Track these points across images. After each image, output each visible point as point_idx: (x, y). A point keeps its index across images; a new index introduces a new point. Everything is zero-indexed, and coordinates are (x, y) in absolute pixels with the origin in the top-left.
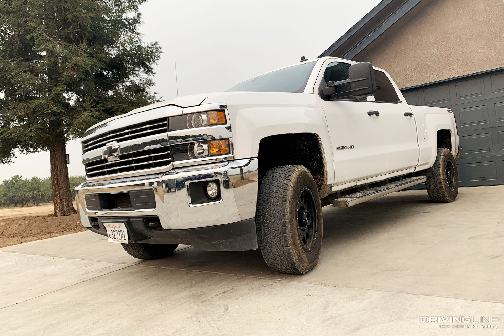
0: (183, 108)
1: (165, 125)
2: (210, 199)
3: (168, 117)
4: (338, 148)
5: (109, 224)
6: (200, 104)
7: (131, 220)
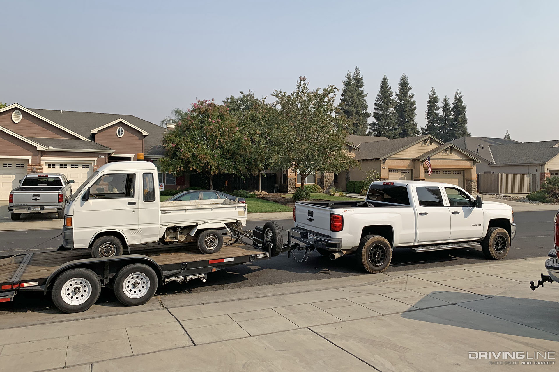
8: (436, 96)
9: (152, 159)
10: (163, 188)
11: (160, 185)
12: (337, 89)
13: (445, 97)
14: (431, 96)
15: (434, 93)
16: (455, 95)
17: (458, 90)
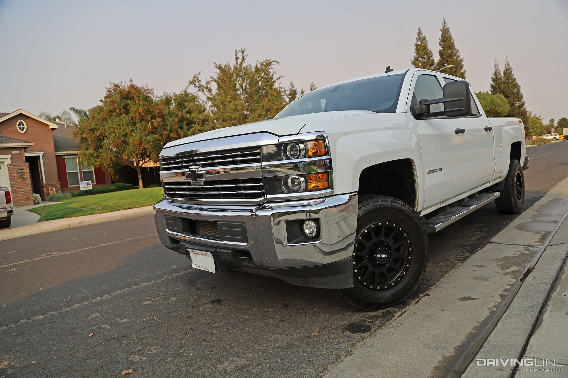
0: (279, 136)
1: (258, 154)
2: (308, 239)
3: (262, 146)
4: (430, 172)
5: (194, 250)
6: (298, 133)
7: (218, 250)
8: (294, 88)
9: (64, 157)
10: (90, 186)
11: (87, 183)
12: (276, 62)
13: (301, 89)
14: (291, 89)
15: (293, 87)
16: (310, 86)
17: (312, 82)
